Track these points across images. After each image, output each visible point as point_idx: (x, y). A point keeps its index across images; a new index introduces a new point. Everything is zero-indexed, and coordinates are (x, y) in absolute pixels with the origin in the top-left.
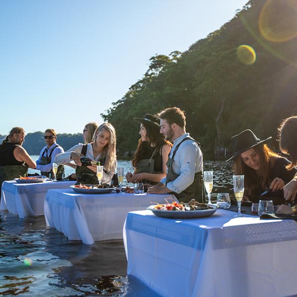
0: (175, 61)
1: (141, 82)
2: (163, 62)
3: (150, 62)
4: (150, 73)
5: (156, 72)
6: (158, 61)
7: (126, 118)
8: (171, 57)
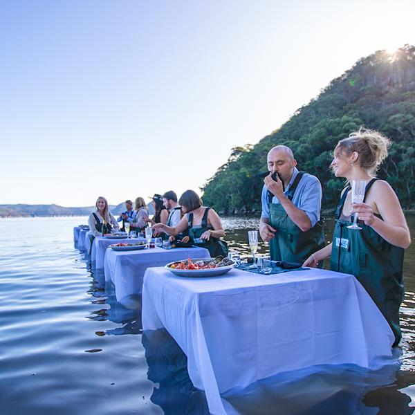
0: (248, 151)
1: (226, 165)
2: (240, 151)
3: (232, 152)
4: (231, 159)
5: (235, 158)
6: (237, 151)
7: (215, 189)
8: (245, 148)
